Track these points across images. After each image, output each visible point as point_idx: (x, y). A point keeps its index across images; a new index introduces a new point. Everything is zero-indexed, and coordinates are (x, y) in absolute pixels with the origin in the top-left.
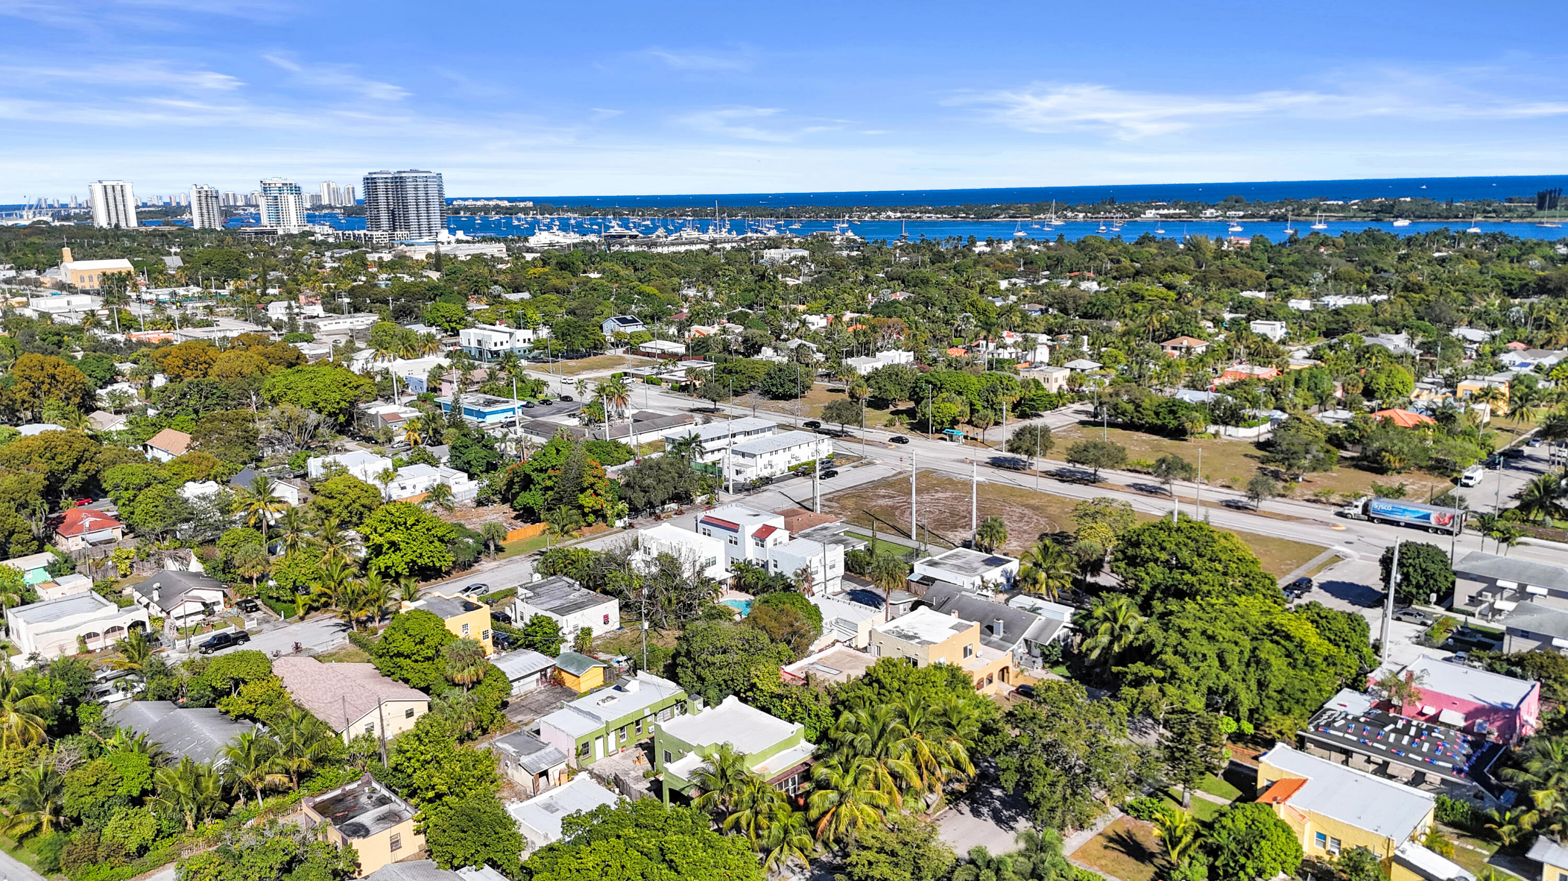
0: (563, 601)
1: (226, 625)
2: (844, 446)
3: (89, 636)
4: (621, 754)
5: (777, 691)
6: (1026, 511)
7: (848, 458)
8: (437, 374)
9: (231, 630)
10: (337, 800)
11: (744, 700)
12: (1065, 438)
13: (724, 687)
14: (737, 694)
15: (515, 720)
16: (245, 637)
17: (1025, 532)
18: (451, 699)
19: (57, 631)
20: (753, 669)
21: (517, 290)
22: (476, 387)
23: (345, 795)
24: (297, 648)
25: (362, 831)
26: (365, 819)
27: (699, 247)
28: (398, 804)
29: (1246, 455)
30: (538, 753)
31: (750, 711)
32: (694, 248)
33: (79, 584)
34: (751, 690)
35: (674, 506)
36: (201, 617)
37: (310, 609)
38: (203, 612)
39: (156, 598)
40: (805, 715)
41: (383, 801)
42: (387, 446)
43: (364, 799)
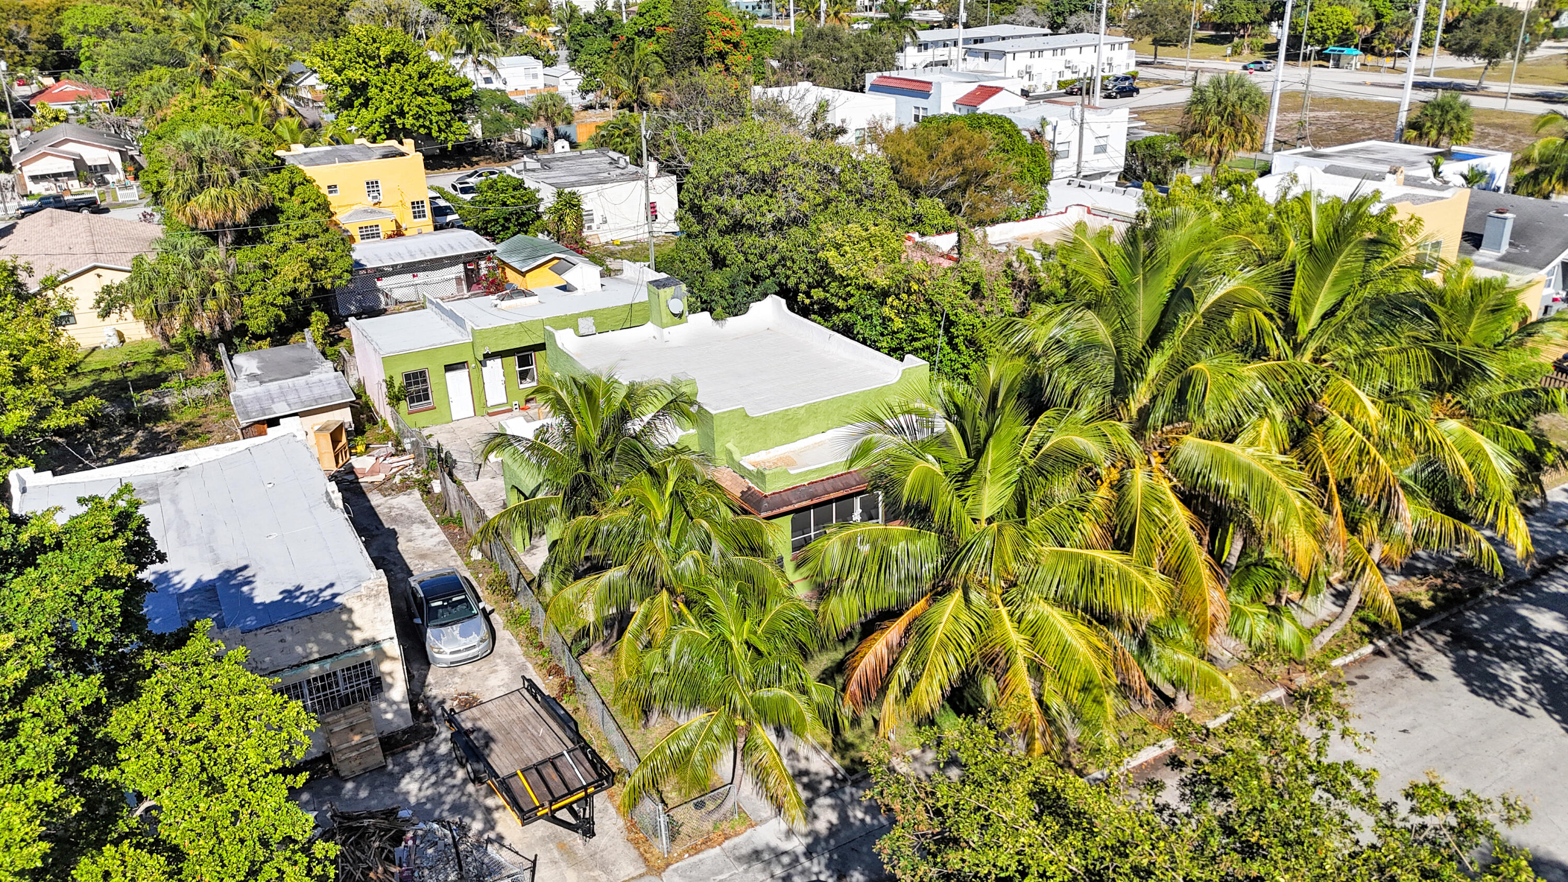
2: (1154, 73)
7: (1158, 82)
30: (290, 382)
34: (821, 283)
40: (942, 341)
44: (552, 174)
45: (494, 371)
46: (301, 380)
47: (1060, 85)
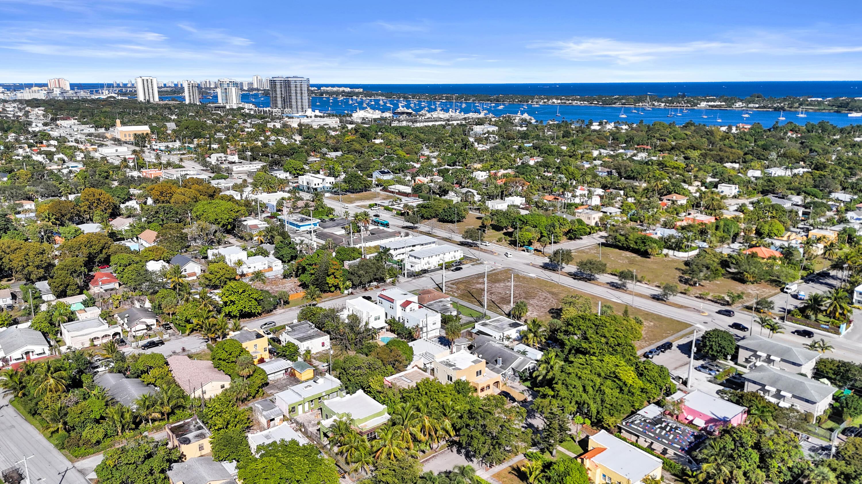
0: (304, 334)
1: (155, 336)
2: (471, 252)
3: (95, 338)
4: (311, 412)
6: (549, 296)
7: (471, 259)
8: (280, 203)
9: (156, 339)
10: (181, 426)
11: (366, 393)
12: (587, 253)
13: (358, 385)
14: (363, 389)
15: (269, 393)
16: (162, 343)
17: (543, 307)
18: (237, 383)
19: (81, 336)
20: (371, 378)
21: (336, 150)
22: (299, 210)
23: (185, 424)
24: (184, 350)
25: (187, 441)
26: (190, 436)
27: (440, 123)
28: (205, 431)
29: (676, 269)
30: (271, 411)
31: (369, 399)
32: (437, 123)
33: (95, 312)
34: (369, 388)
35: (375, 283)
36: (145, 331)
37: (193, 330)
38: (146, 329)
39: (126, 322)
40: (389, 402)
41: (200, 428)
42: (250, 242)
43: (192, 427)
44: (296, 333)
45: (307, 405)
46: (273, 410)
47: (439, 265)
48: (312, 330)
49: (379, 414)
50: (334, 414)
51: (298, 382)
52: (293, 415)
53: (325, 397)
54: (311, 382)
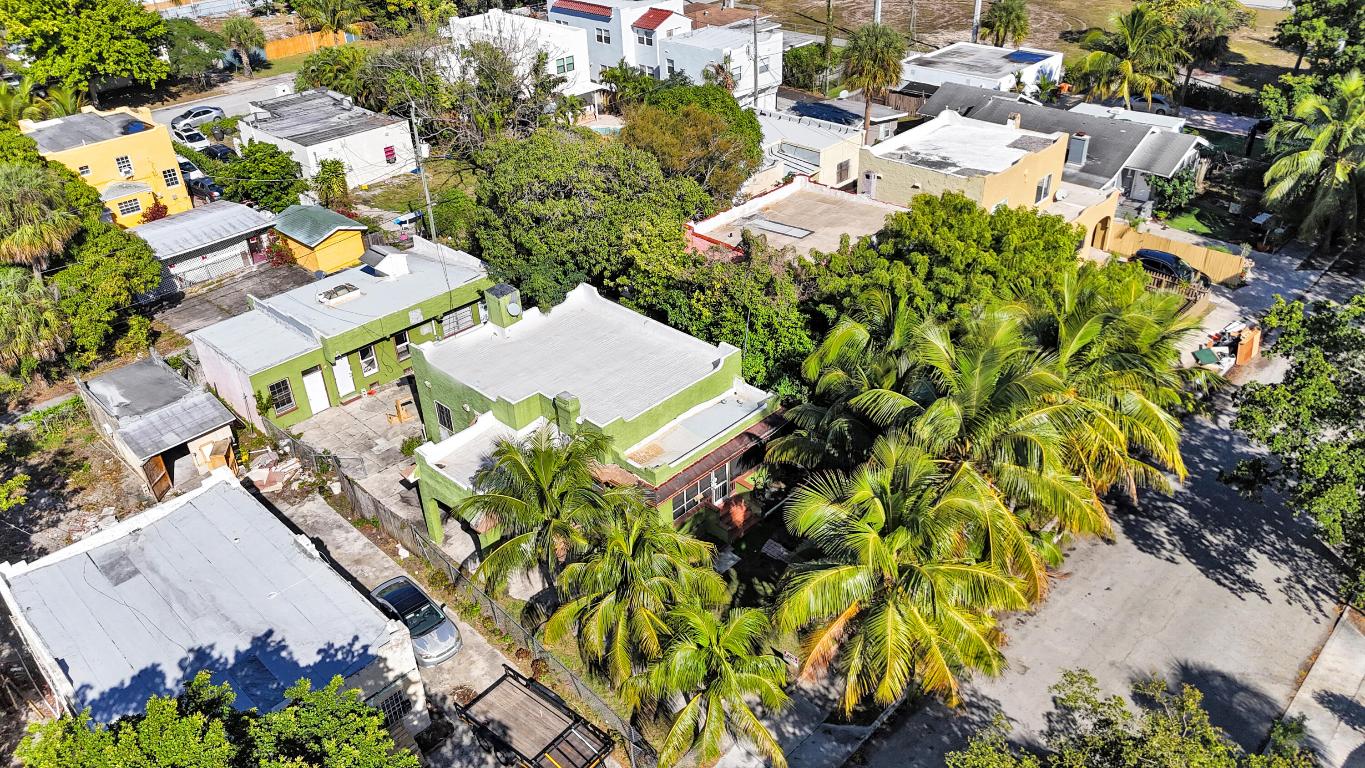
0: (316, 126)
4: (366, 399)
5: (679, 273)
11: (612, 294)
13: (570, 265)
14: (596, 281)
15: (177, 331)
17: (1037, 31)
20: (626, 228)
30: (166, 410)
31: (625, 318)
34: (624, 272)
40: (743, 327)
44: (285, 123)
45: (343, 368)
46: (176, 407)
48: (346, 114)
49: (706, 390)
50: (485, 405)
51: (304, 278)
52: (279, 419)
53: (425, 330)
54: (356, 276)
